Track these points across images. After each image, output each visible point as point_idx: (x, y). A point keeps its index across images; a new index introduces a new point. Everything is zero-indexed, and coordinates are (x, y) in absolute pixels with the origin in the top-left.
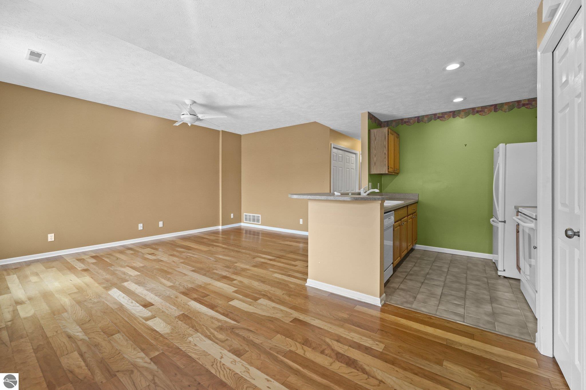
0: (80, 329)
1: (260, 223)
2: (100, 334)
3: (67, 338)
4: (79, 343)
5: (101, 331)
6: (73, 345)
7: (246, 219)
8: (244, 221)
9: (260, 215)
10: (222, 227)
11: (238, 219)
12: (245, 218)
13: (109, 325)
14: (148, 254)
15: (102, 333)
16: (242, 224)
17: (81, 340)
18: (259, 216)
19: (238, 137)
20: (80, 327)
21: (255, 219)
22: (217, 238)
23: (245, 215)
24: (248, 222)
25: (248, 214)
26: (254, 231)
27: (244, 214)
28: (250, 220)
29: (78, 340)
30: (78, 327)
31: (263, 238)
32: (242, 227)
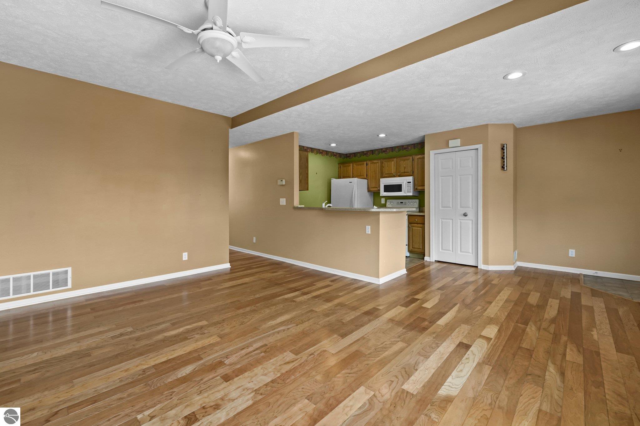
0: (547, 374)
2: (536, 357)
3: (566, 374)
4: (558, 363)
5: (532, 359)
6: (564, 365)
7: (4, 291)
9: (70, 269)
13: (520, 357)
15: (533, 356)
17: (555, 364)
20: (545, 375)
25: (13, 276)
28: (18, 290)
29: (558, 366)
30: (547, 377)
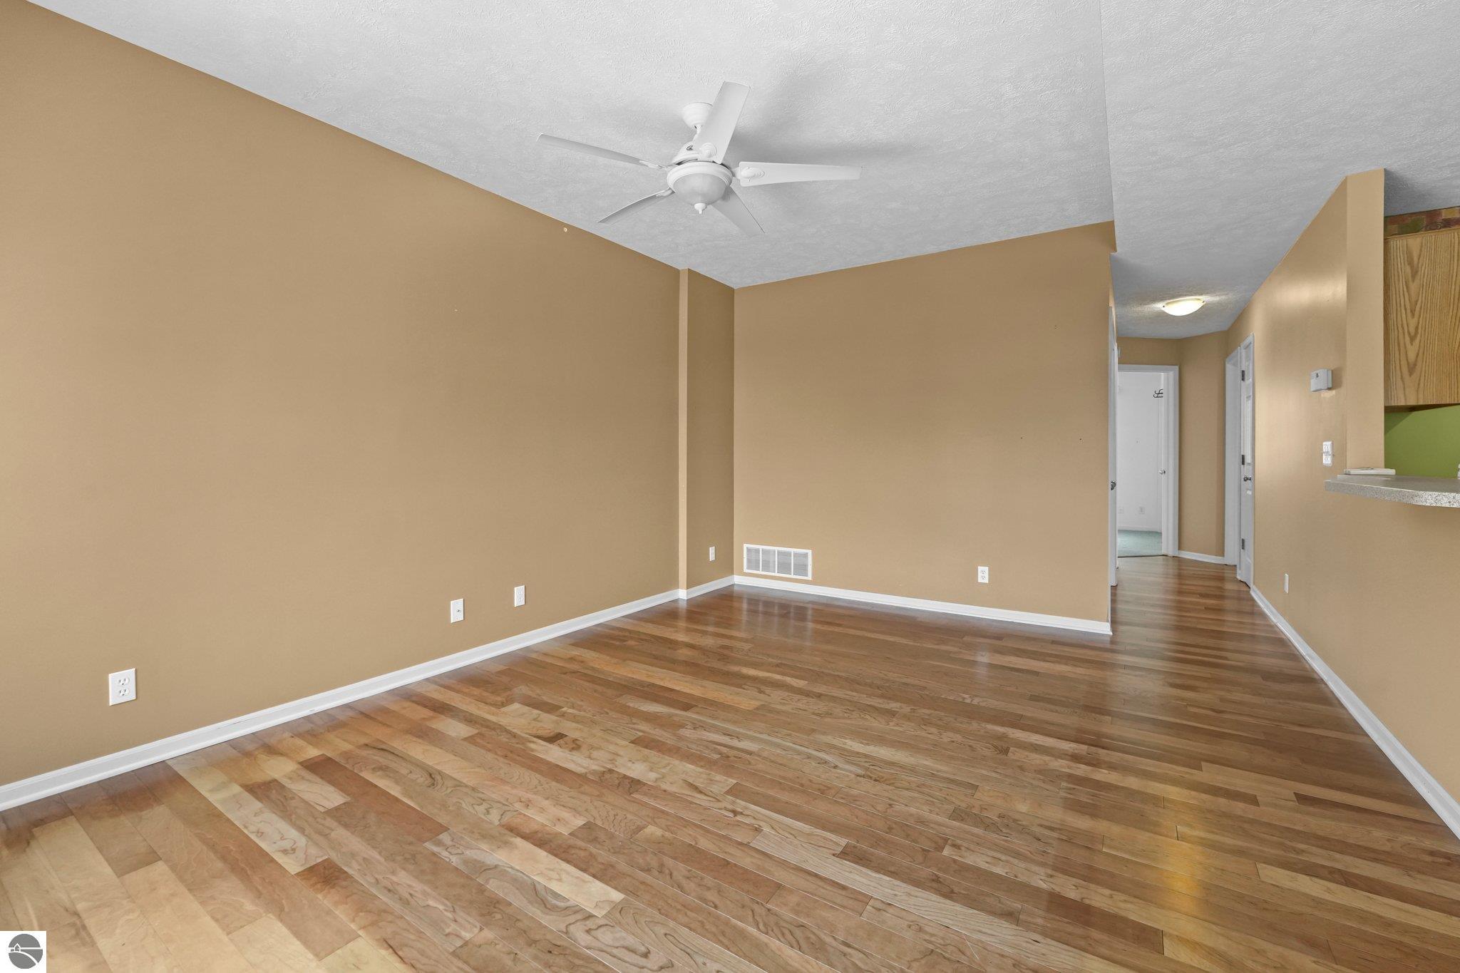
1: (809, 578)
7: (753, 564)
8: (746, 570)
9: (810, 552)
10: (688, 594)
11: (727, 564)
12: (749, 561)
14: (539, 737)
16: (737, 580)
18: (806, 555)
19: (727, 294)
21: (791, 563)
22: (726, 642)
23: (749, 550)
24: (760, 572)
25: (761, 547)
26: (783, 602)
27: (745, 549)
28: (767, 566)
31: (819, 627)
32: (736, 588)
